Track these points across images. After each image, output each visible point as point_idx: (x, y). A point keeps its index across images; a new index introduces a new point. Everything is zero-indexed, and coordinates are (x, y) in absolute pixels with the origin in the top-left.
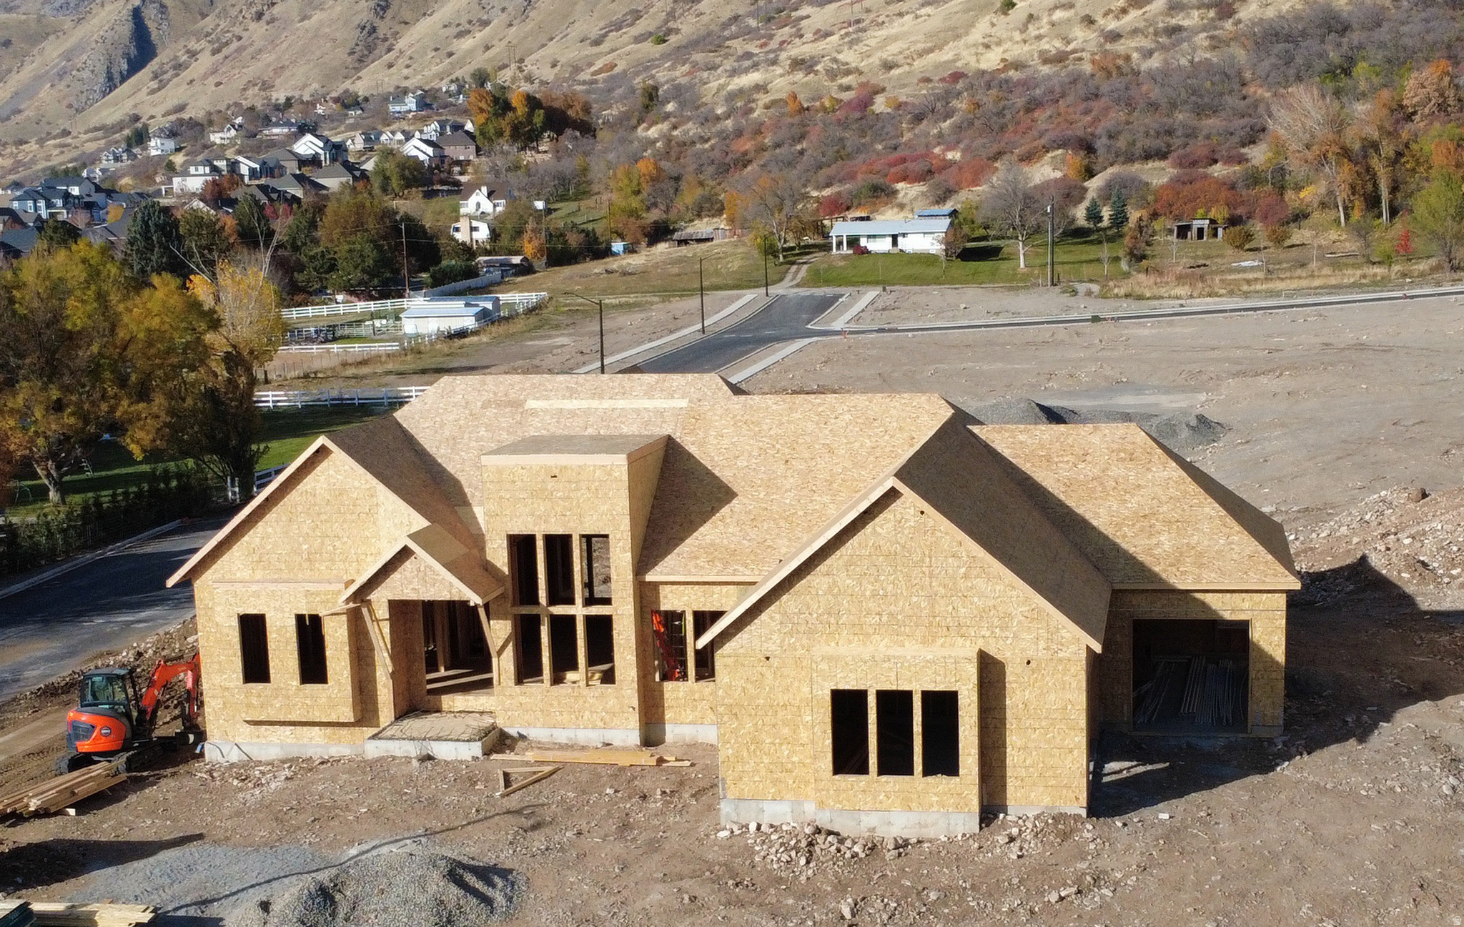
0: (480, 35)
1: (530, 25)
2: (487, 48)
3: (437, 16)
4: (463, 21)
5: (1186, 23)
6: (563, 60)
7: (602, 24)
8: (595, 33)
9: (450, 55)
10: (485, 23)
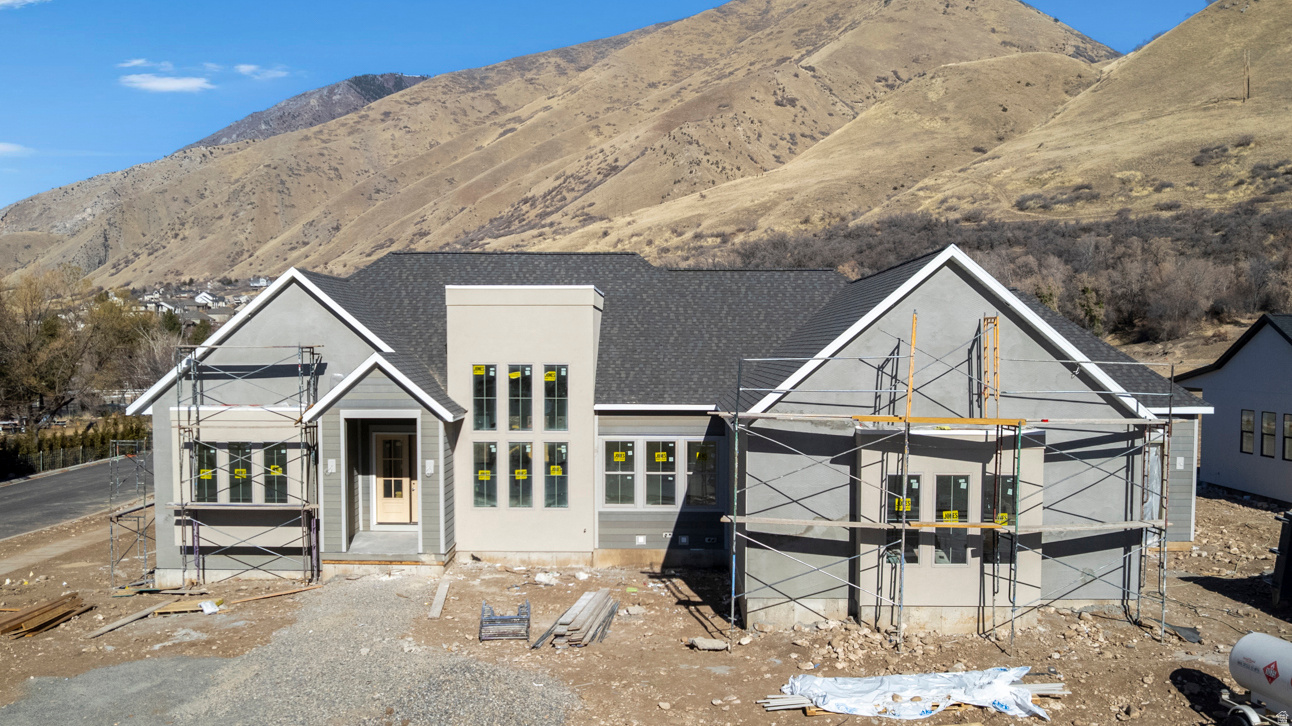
0: (303, 250)
1: (332, 245)
2: (307, 257)
3: (279, 239)
4: (294, 242)
5: (705, 244)
6: (349, 264)
7: (373, 245)
8: (367, 251)
9: (285, 260)
10: (305, 244)
